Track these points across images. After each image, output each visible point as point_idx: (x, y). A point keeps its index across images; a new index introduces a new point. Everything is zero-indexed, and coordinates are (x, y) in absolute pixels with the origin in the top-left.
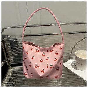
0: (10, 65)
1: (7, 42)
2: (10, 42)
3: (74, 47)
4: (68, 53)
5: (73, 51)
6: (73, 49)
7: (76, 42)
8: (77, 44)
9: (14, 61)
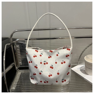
0: (18, 68)
1: (17, 45)
2: (19, 45)
3: (83, 52)
4: (76, 57)
5: (82, 55)
6: (82, 53)
7: (86, 47)
8: (86, 48)
9: (22, 64)
